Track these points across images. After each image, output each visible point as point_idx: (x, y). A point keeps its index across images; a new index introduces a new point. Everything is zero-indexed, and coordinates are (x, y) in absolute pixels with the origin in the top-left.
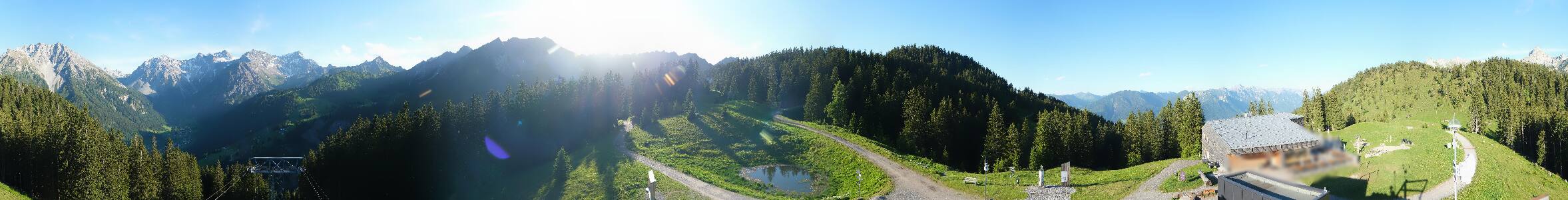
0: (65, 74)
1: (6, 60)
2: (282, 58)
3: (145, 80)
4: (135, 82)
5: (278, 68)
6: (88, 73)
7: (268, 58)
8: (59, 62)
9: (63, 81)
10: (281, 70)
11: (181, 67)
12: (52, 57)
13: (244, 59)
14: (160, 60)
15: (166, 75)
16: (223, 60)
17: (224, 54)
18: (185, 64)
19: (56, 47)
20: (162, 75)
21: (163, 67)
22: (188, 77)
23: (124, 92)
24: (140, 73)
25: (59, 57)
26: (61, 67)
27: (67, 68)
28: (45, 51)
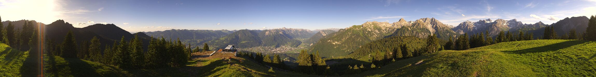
0: (436, 28)
1: (417, 24)
2: (509, 21)
3: (461, 29)
4: (458, 30)
5: (507, 25)
6: (443, 28)
7: (504, 21)
8: (434, 24)
9: (435, 31)
10: (508, 26)
11: (473, 25)
12: (431, 23)
13: (495, 22)
14: (466, 23)
15: (468, 28)
16: (488, 22)
17: (489, 20)
18: (475, 24)
19: (432, 19)
20: (467, 27)
21: (468, 25)
22: (476, 28)
23: (455, 34)
24: (459, 27)
25: (433, 22)
26: (434, 26)
27: (436, 27)
28: (428, 21)
